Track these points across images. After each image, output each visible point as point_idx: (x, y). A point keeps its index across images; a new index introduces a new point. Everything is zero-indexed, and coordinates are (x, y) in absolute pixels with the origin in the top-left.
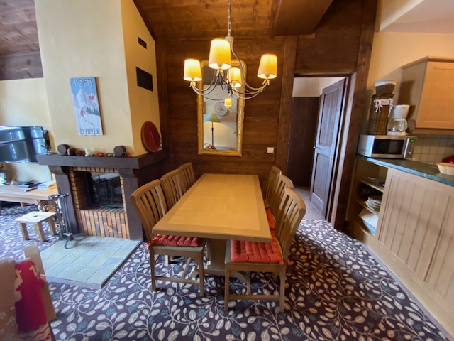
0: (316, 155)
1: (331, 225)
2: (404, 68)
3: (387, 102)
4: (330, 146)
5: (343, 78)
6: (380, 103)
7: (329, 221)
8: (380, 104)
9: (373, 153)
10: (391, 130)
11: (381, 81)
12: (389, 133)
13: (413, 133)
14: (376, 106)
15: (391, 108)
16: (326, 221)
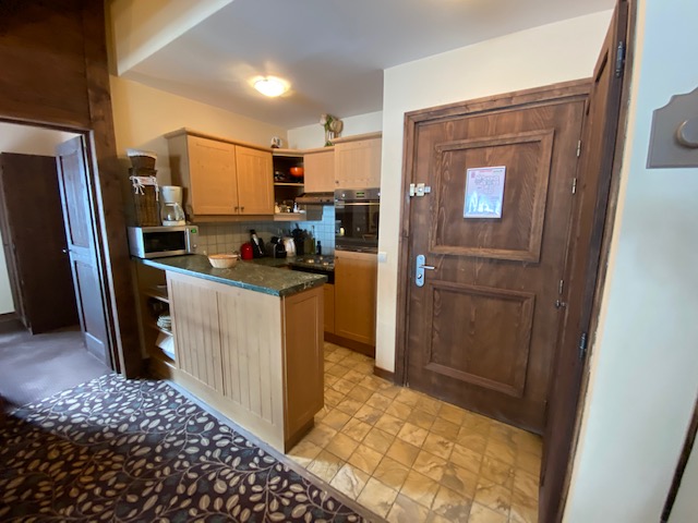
0: (73, 265)
1: (122, 377)
2: (169, 137)
3: (150, 181)
4: (88, 247)
5: (78, 135)
6: (140, 181)
7: (119, 372)
8: (140, 183)
9: (146, 251)
10: (166, 219)
11: (134, 150)
12: (165, 223)
13: (195, 221)
14: (135, 185)
15: (157, 190)
16: (115, 374)
